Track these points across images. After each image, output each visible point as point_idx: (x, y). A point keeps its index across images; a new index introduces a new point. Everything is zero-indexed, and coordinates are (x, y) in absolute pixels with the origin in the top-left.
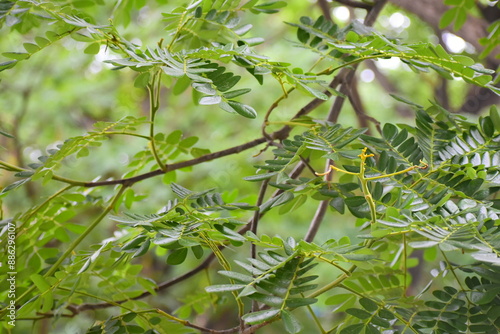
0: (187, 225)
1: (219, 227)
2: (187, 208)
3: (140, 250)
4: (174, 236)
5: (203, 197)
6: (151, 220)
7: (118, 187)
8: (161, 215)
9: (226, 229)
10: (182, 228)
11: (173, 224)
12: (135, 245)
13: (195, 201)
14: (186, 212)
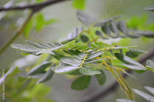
0: (90, 53)
1: (119, 56)
2: (92, 36)
3: (45, 76)
4: (75, 64)
5: (108, 25)
6: (53, 49)
7: (27, 12)
8: (64, 43)
9: (127, 59)
10: (84, 56)
11: (76, 52)
12: (41, 71)
13: (99, 29)
14: (91, 39)
